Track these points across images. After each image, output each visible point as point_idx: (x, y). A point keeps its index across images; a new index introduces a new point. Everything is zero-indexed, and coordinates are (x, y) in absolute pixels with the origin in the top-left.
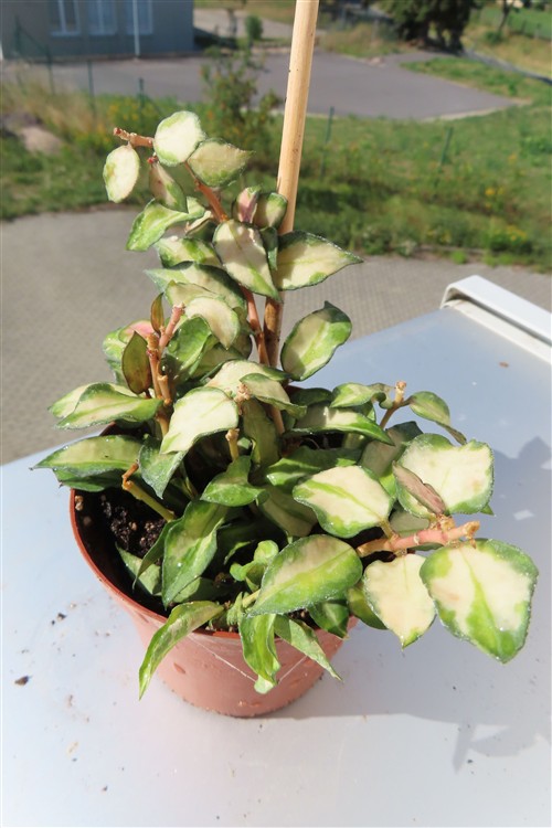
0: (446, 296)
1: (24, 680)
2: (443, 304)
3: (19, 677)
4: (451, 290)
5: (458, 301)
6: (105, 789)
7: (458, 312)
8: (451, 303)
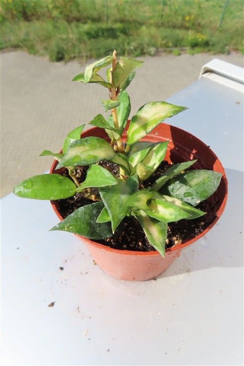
0: (202, 71)
1: (52, 304)
2: (201, 76)
3: (50, 303)
4: (204, 68)
5: (208, 74)
6: (109, 351)
7: (209, 79)
8: (205, 75)
